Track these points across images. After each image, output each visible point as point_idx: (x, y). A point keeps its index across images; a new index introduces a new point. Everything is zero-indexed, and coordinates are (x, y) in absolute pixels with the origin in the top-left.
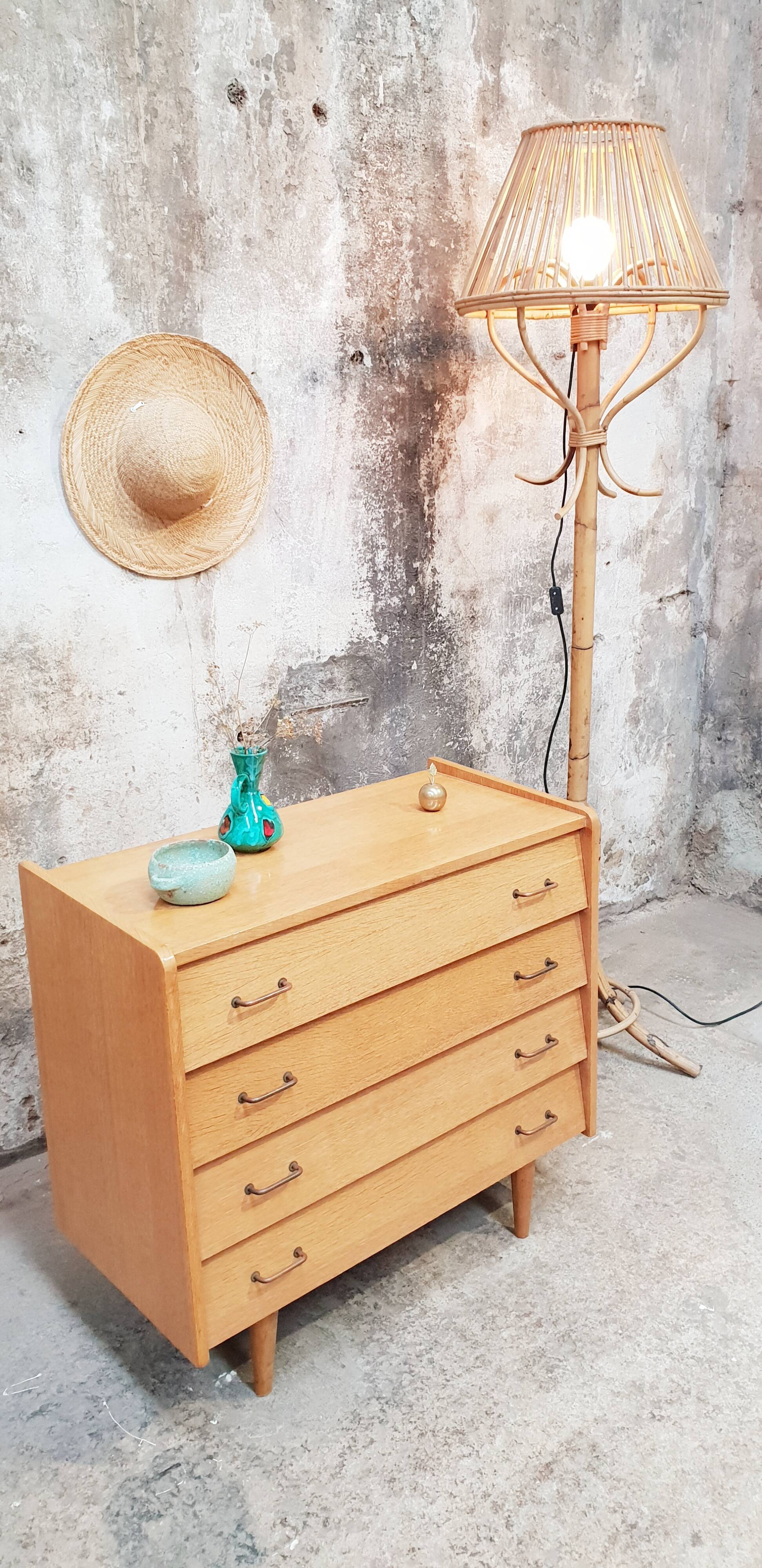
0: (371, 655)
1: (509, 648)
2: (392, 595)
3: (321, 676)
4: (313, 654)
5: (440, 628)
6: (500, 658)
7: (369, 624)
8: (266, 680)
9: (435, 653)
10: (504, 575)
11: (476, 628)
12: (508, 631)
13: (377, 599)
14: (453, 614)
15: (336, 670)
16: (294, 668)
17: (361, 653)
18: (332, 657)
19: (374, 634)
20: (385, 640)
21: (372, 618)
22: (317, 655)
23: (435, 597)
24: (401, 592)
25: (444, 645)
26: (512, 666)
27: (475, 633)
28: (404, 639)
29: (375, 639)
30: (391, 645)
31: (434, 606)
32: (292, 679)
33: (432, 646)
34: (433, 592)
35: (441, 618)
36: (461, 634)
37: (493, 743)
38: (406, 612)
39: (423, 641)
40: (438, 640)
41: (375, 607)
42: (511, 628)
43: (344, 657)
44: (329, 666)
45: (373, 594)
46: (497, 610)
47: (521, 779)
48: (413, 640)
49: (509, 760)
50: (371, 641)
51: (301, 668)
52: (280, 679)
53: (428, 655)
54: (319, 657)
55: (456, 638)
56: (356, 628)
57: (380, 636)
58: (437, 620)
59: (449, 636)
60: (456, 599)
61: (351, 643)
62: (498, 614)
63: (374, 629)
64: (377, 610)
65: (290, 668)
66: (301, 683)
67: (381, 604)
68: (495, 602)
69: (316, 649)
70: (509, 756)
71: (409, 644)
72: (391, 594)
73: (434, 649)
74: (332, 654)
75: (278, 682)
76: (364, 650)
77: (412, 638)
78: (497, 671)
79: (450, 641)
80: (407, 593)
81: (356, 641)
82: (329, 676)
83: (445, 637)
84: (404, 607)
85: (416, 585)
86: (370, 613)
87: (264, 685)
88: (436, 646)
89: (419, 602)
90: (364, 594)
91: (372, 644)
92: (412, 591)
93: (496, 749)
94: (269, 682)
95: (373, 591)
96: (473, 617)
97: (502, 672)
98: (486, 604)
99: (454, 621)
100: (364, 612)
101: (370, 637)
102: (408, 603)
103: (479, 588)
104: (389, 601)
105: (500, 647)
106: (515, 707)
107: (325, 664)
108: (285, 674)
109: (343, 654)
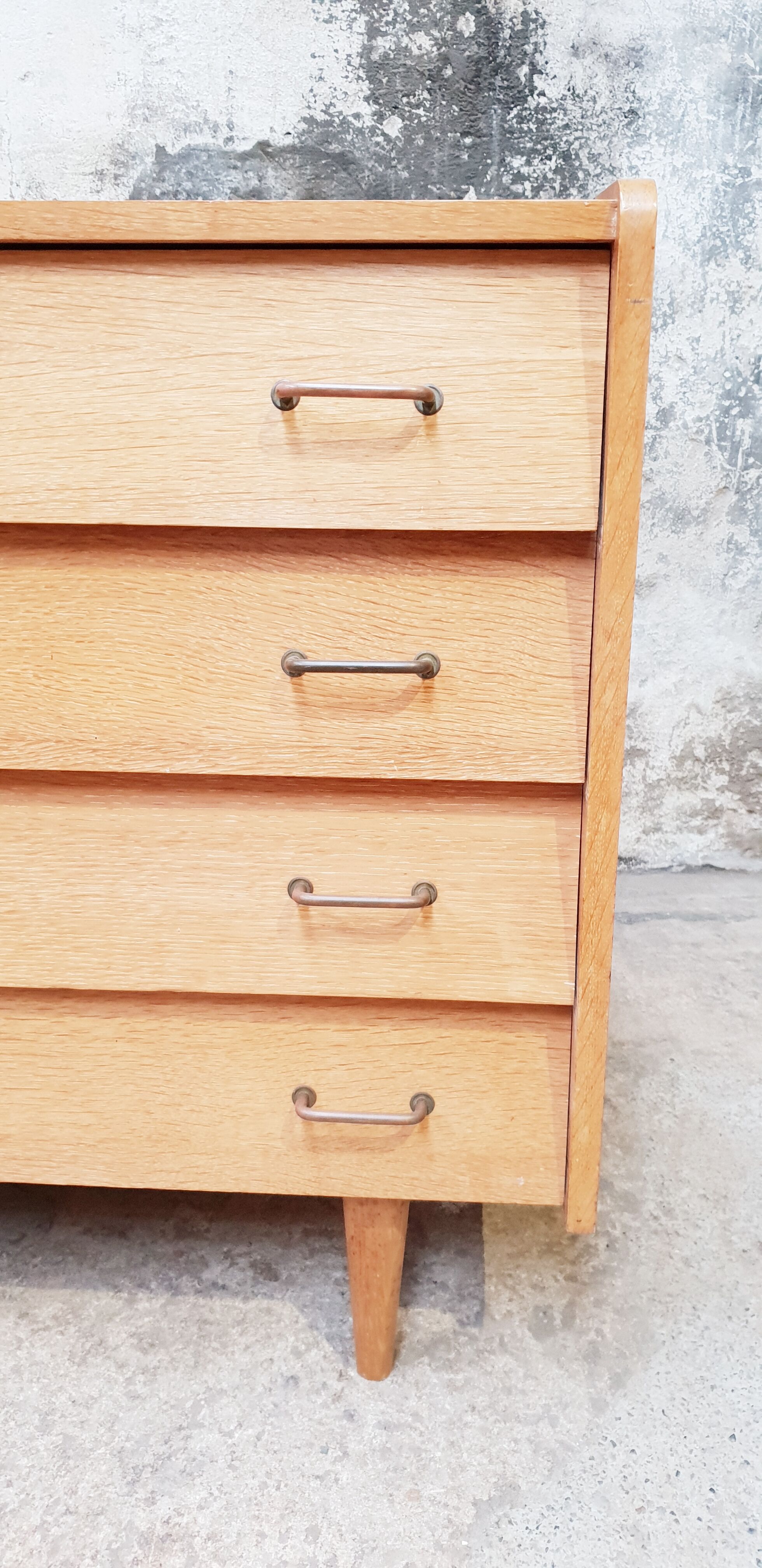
0: (358, 154)
1: (733, 202)
2: (413, 28)
3: (235, 178)
4: (215, 129)
5: (541, 123)
6: (706, 221)
7: (354, 86)
8: (105, 165)
9: (527, 178)
10: (726, 23)
11: (638, 138)
12: (730, 161)
13: (373, 32)
14: (575, 96)
15: (271, 172)
16: (170, 150)
17: (335, 148)
18: (263, 145)
19: (367, 110)
20: (394, 126)
21: (362, 73)
22: (225, 132)
23: (529, 48)
24: (436, 24)
25: (552, 164)
26: (738, 245)
27: (638, 150)
28: (444, 132)
29: (368, 122)
30: (409, 140)
31: (525, 69)
32: (167, 174)
33: (517, 162)
34: (522, 36)
35: (543, 101)
36: (599, 147)
37: (678, 410)
38: (448, 72)
39: (495, 146)
40: (534, 151)
41: (367, 51)
42: (741, 155)
43: (293, 149)
44: (255, 162)
45: (364, 18)
46: (703, 106)
47: (750, 506)
48: (468, 141)
49: (720, 458)
50: (358, 124)
51: (187, 155)
52: (140, 168)
53: (506, 179)
54: (230, 139)
55: (583, 154)
56: (322, 89)
57: (380, 117)
58: (532, 102)
59: (563, 146)
60: (588, 60)
61: (310, 121)
62: (704, 116)
63: (367, 99)
64: (375, 57)
65: (160, 150)
66: (188, 185)
67: (383, 44)
68: (697, 85)
69: (222, 120)
70: (720, 448)
71: (457, 145)
72: (409, 23)
73: (525, 170)
74: (262, 137)
75: (135, 174)
76: (341, 142)
77: (465, 134)
78: (697, 249)
79: (566, 156)
80: (452, 27)
81: (321, 117)
82: (254, 182)
83: (555, 147)
84: (445, 60)
85: (478, 13)
86: (356, 61)
87: (100, 174)
88: (528, 163)
89: (483, 53)
90: (340, 15)
91: (360, 131)
92: (467, 24)
93: (685, 426)
94: (113, 170)
95: (363, 11)
96: (632, 111)
97: (710, 255)
98: (670, 86)
99: (578, 113)
100: (342, 55)
101: (357, 116)
102: (453, 54)
103: (652, 44)
104: (405, 41)
105: (707, 194)
106: (743, 341)
107: (244, 157)
108: (150, 160)
109: (288, 141)
